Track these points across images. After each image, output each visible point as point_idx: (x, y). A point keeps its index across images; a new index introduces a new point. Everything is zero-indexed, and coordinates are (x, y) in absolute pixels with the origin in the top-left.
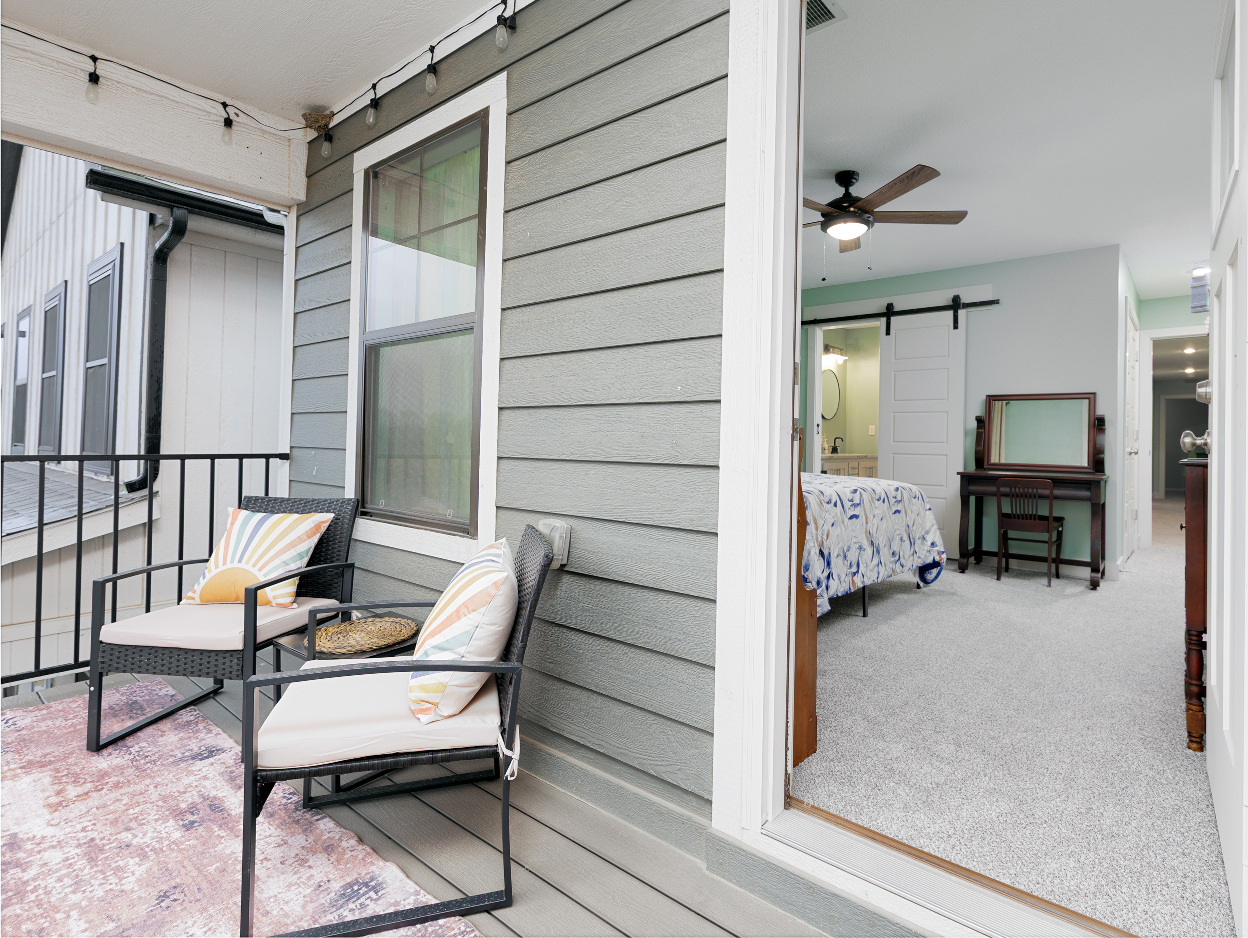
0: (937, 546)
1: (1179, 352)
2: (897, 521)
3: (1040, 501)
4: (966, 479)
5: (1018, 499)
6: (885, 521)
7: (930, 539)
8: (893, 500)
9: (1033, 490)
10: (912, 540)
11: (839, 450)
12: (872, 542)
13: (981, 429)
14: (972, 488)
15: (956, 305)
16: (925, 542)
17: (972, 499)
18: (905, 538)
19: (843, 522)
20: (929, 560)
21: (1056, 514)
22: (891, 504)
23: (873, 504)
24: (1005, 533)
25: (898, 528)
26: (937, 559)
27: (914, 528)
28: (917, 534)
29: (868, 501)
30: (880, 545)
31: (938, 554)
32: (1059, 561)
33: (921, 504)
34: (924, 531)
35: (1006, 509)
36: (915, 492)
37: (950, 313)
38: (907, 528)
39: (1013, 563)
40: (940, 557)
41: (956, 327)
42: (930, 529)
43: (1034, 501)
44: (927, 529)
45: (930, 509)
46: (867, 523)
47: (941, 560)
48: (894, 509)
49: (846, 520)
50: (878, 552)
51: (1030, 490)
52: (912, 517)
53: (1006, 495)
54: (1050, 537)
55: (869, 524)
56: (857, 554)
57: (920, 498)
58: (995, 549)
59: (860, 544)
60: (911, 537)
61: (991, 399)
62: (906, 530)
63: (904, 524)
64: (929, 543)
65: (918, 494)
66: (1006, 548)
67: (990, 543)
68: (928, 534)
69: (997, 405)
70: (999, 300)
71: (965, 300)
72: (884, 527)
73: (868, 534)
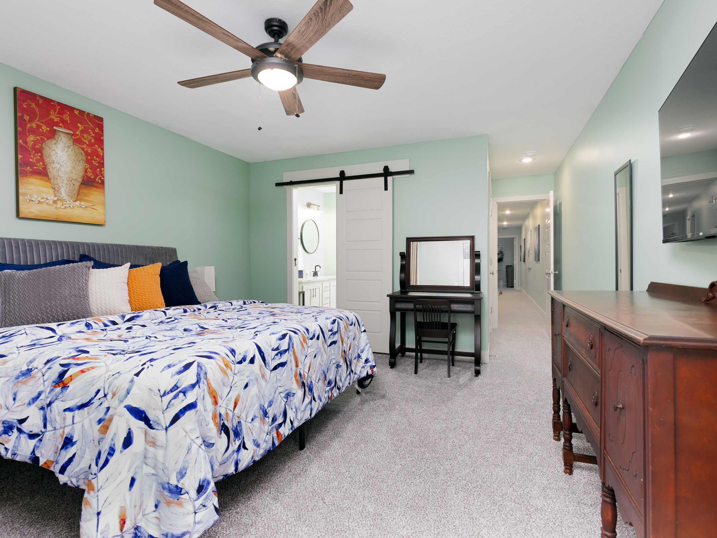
0: (370, 362)
1: (503, 213)
2: (332, 352)
3: (442, 314)
4: (393, 299)
5: (427, 313)
6: (319, 357)
7: (364, 356)
8: (328, 334)
9: (437, 306)
10: (348, 363)
11: (318, 274)
12: (303, 383)
13: (403, 261)
14: (398, 306)
15: (387, 173)
16: (361, 359)
17: (398, 314)
18: (342, 362)
19: (263, 376)
20: (364, 374)
21: (452, 321)
22: (326, 337)
23: (305, 345)
24: (420, 338)
25: (333, 357)
26: (370, 372)
27: (350, 352)
28: (352, 355)
29: (299, 342)
30: (313, 382)
31: (371, 368)
32: (454, 353)
33: (358, 328)
34: (360, 350)
35: (420, 319)
36: (352, 319)
37: (383, 179)
38: (343, 354)
39: (425, 355)
40: (372, 371)
41: (386, 189)
42: (364, 348)
43: (439, 314)
44: (362, 348)
45: (365, 331)
46: (297, 366)
47: (373, 373)
48: (329, 342)
49: (268, 372)
50: (311, 390)
51: (436, 306)
52: (348, 342)
53: (420, 310)
54: (449, 339)
55: (300, 366)
56: (283, 403)
57: (356, 323)
58: (414, 347)
59: (287, 392)
60: (348, 360)
61: (409, 240)
62: (342, 356)
63: (340, 352)
64: (364, 360)
65: (354, 320)
66: (421, 347)
67: (411, 342)
68: (362, 352)
69: (413, 244)
70: (413, 171)
71: (392, 169)
72: (318, 363)
73: (298, 377)
